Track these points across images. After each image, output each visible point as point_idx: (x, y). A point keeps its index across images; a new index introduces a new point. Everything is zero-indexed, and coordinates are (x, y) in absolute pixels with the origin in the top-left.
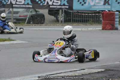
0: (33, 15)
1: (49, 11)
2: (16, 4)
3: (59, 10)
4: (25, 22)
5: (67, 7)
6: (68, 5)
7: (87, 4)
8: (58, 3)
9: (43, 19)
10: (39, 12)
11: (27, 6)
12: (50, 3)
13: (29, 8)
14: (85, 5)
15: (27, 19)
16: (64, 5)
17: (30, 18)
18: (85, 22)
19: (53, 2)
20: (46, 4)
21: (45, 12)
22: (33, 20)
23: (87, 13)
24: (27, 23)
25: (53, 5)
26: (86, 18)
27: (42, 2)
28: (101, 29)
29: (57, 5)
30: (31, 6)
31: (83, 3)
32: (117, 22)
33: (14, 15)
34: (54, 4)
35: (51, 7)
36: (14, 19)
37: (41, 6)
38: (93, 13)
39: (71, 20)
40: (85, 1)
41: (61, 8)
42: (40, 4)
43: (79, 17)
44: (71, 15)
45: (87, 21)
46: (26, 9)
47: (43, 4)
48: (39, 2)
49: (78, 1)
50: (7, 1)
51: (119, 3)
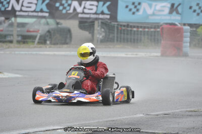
0: (51, 30)
2: (21, 10)
3: (94, 22)
5: (108, 17)
6: (109, 13)
7: (141, 12)
8: (92, 9)
10: (61, 24)
11: (40, 14)
14: (137, 13)
16: (102, 13)
17: (46, 34)
18: (134, 42)
19: (84, 8)
20: (71, 11)
22: (50, 38)
23: (141, 27)
25: (83, 13)
26: (136, 38)
27: (65, 8)
28: (159, 54)
29: (90, 14)
30: (47, 15)
31: (134, 10)
33: (19, 29)
34: (86, 11)
40: (138, 7)
41: (97, 19)
42: (62, 11)
43: (127, 34)
44: (114, 30)
45: (137, 40)
46: (39, 19)
47: (67, 11)
48: (61, 8)
49: (127, 7)
50: (6, 6)
51: (195, 11)
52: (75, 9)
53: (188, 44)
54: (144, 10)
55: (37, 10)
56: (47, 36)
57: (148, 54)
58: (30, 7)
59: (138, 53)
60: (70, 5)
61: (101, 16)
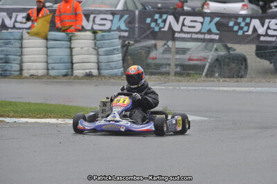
0: (220, 58)
1: (258, 48)
2: (182, 31)
4: (202, 74)
9: (243, 67)
10: (234, 50)
11: (207, 36)
12: (261, 31)
13: (212, 41)
15: (207, 67)
17: (214, 63)
19: (268, 28)
21: (248, 50)
22: (220, 68)
24: (207, 75)
25: (266, 35)
27: (241, 28)
30: (217, 37)
33: (178, 57)
35: (262, 38)
36: (177, 65)
37: (240, 36)
42: (237, 31)
46: (204, 44)
47: (244, 32)
48: (236, 28)
50: (162, 25)
52: (255, 30)
56: (215, 66)
58: (194, 27)
60: (248, 25)
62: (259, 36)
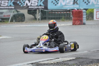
0: (15, 15)
1: (28, 11)
2: (0, 6)
3: (36, 10)
4: (8, 21)
5: (43, 7)
6: (44, 5)
7: (59, 4)
8: (35, 4)
9: (23, 18)
10: (20, 12)
11: (10, 7)
13: (12, 9)
14: (57, 5)
15: (10, 19)
16: (40, 6)
17: (13, 17)
18: (58, 19)
19: (31, 3)
20: (25, 5)
21: (25, 12)
22: (15, 19)
23: (59, 12)
24: (11, 21)
25: (31, 6)
26: (59, 16)
27: (22, 4)
28: (71, 24)
30: (13, 8)
31: (56, 3)
32: (84, 18)
34: (32, 5)
35: (29, 7)
37: (22, 7)
38: (64, 12)
39: (46, 18)
40: (58, 2)
41: (38, 9)
43: (53, 15)
44: (46, 14)
45: (59, 18)
46: (9, 10)
47: (23, 5)
48: (20, 4)
49: (52, 2)
51: (85, 2)
52: (27, 4)
53: (85, 19)
54: (61, 3)
55: (8, 6)
56: (13, 18)
57: (66, 24)
58: (5, 4)
59: (61, 24)
60: (24, 2)
61: (40, 7)
62: (28, 6)
